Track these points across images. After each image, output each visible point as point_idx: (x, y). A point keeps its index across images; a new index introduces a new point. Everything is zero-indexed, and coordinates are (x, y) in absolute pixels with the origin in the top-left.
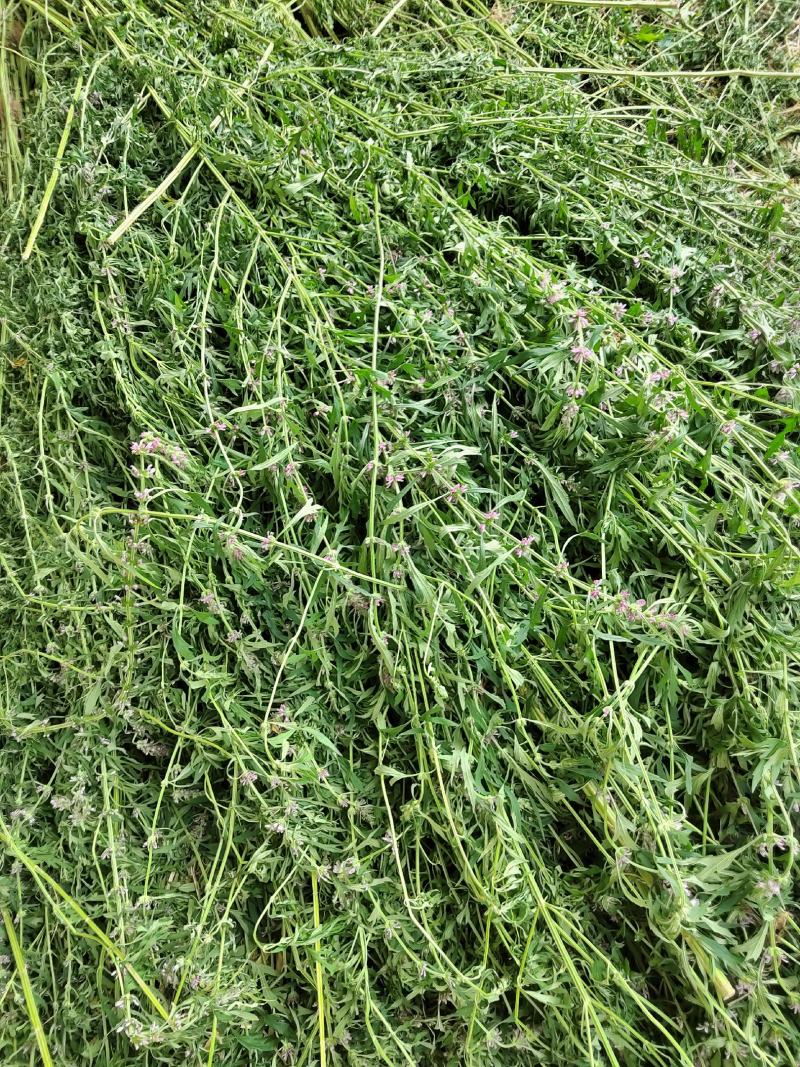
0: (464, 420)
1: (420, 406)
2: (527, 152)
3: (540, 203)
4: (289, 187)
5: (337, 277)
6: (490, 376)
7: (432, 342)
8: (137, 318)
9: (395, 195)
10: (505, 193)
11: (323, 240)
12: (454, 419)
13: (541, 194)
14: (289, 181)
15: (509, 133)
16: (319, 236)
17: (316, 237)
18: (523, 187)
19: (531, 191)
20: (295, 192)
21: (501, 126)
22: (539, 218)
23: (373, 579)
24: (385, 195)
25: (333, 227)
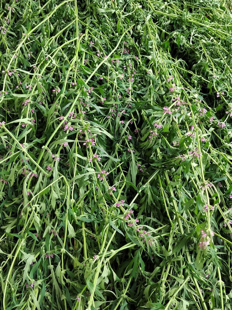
0: (113, 123)
1: (98, 108)
2: (206, 40)
3: (199, 62)
4: (99, 9)
5: (97, 48)
6: (133, 111)
7: (117, 86)
8: (12, 31)
9: (141, 31)
10: (189, 52)
11: (102, 34)
12: (109, 121)
13: (202, 58)
14: (101, 8)
15: (203, 31)
16: (101, 32)
17: (99, 32)
18: (196, 52)
19: (198, 55)
20: (100, 12)
21: (202, 26)
22: (196, 67)
23: (37, 165)
24: (137, 29)
25: (108, 31)
